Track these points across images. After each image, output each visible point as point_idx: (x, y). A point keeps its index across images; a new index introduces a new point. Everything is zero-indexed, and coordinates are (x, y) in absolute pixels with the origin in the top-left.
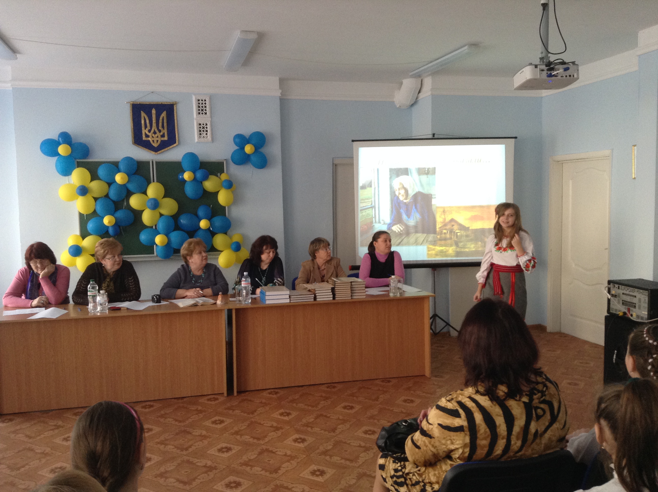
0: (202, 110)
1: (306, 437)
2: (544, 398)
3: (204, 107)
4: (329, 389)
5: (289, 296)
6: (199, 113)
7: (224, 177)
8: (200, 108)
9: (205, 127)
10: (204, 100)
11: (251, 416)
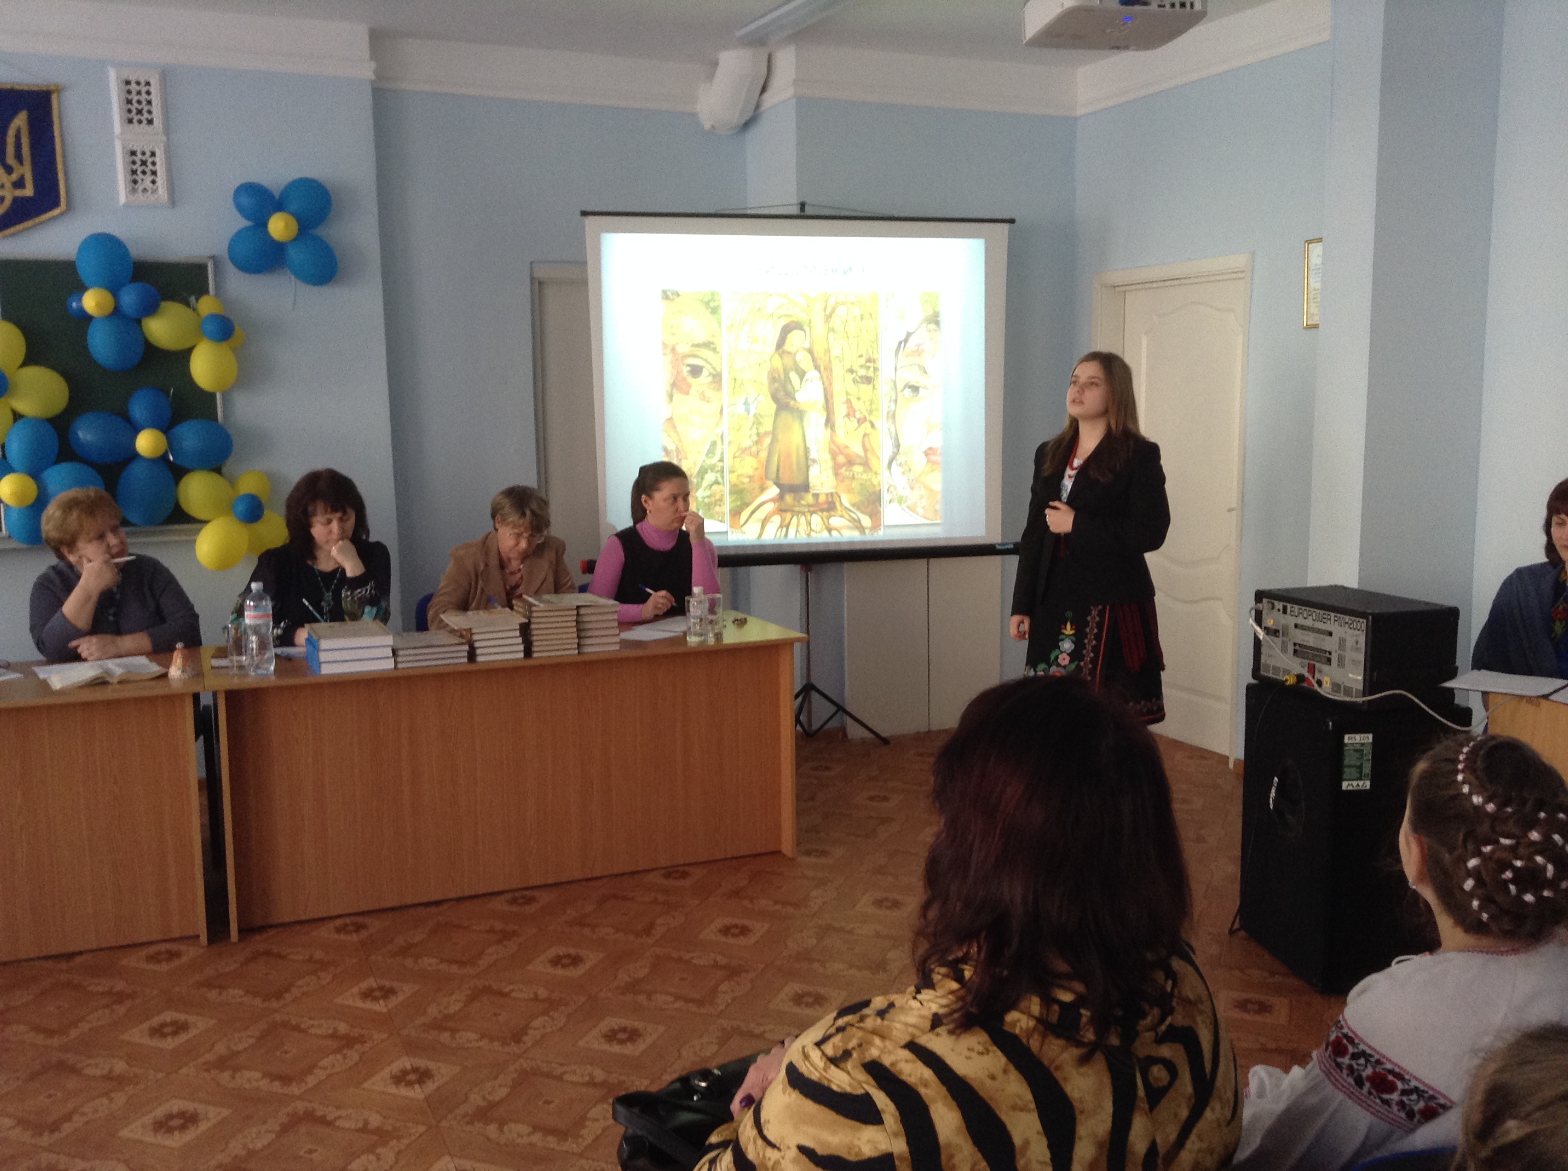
0: (139, 112)
1: (432, 1065)
2: (1169, 1020)
3: (144, 103)
4: (515, 909)
5: (394, 652)
6: (130, 121)
7: (207, 305)
8: (132, 104)
9: (150, 160)
10: (143, 84)
11: (275, 1004)
